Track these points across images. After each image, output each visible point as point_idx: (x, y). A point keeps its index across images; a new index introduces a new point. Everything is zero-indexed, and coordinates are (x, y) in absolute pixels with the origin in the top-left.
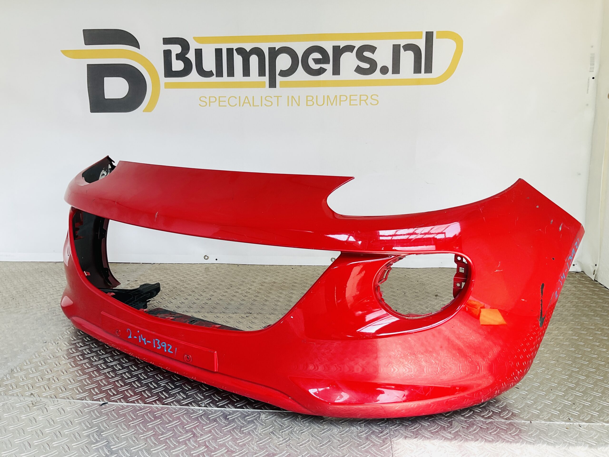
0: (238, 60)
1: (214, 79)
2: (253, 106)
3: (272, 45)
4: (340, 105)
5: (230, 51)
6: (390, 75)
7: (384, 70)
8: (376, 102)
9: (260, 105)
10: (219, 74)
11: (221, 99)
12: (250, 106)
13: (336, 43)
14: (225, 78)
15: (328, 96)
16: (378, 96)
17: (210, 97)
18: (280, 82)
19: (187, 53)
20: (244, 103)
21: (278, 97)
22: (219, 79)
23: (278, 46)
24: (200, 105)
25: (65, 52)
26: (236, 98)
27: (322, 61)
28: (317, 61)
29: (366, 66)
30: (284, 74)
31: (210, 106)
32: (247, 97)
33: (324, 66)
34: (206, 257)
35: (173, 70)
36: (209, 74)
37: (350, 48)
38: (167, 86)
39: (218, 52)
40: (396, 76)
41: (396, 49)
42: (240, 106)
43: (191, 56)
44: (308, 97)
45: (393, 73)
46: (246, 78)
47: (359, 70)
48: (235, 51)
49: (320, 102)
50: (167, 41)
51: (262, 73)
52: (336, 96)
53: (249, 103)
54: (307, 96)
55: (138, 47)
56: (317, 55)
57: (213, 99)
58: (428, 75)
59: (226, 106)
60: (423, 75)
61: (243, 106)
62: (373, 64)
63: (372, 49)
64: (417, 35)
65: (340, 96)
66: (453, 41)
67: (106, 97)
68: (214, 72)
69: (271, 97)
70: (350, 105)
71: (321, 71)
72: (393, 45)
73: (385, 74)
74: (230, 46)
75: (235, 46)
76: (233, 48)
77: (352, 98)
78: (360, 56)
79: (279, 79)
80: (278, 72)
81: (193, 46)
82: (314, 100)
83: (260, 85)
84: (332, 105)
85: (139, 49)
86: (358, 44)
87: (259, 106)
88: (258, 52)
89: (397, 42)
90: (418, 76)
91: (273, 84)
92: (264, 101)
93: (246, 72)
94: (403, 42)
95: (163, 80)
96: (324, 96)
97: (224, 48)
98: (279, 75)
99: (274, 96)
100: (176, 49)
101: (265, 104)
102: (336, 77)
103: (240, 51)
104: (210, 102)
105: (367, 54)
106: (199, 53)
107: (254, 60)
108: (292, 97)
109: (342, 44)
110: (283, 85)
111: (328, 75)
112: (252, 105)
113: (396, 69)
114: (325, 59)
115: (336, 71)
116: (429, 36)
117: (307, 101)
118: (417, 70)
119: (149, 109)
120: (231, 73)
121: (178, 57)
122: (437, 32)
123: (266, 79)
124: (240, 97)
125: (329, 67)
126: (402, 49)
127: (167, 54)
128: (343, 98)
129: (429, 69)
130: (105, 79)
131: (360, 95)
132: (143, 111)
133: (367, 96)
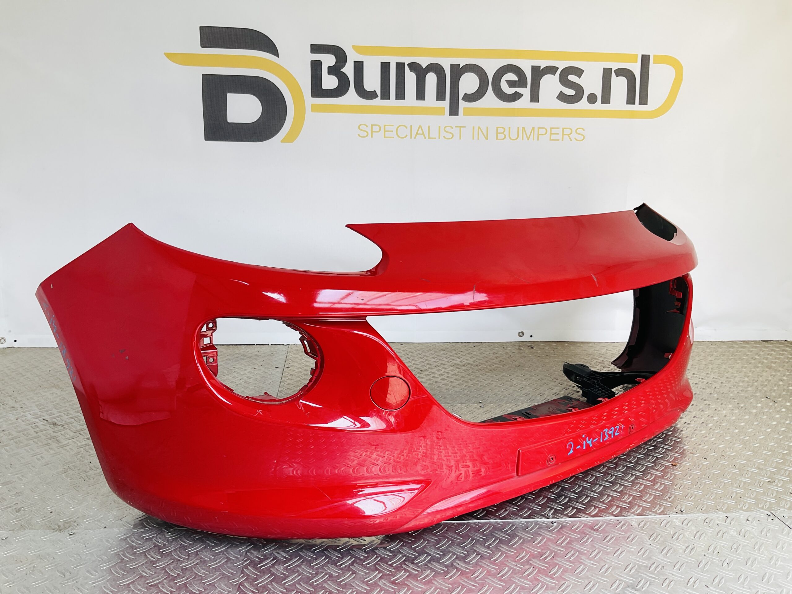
0: (411, 78)
1: (378, 102)
2: (429, 138)
3: (455, 61)
4: (538, 140)
5: (400, 67)
6: (598, 105)
7: (592, 99)
8: (582, 138)
9: (438, 137)
10: (385, 95)
11: (387, 128)
12: (425, 138)
13: (536, 63)
14: (393, 101)
15: (523, 128)
16: (584, 130)
17: (372, 125)
18: (464, 108)
19: (343, 66)
20: (417, 134)
21: (461, 127)
22: (385, 102)
23: (462, 62)
24: (359, 135)
25: (170, 56)
26: (407, 128)
27: (517, 84)
28: (511, 84)
29: (570, 92)
30: (469, 98)
31: (372, 137)
32: (420, 126)
33: (520, 90)
35: (324, 87)
36: (371, 95)
37: (552, 70)
38: (315, 109)
39: (385, 67)
40: (606, 106)
41: (607, 73)
42: (411, 138)
43: (349, 70)
44: (499, 129)
45: (603, 102)
46: (421, 103)
47: (562, 97)
48: (407, 67)
49: (514, 135)
50: (315, 49)
51: (440, 96)
52: (533, 128)
53: (423, 134)
54: (497, 128)
55: (277, 55)
56: (512, 77)
57: (376, 129)
58: (643, 107)
59: (393, 137)
60: (637, 107)
61: (415, 138)
62: (579, 90)
63: (579, 72)
64: (631, 58)
65: (539, 128)
66: (671, 67)
67: (229, 121)
68: (379, 93)
69: (452, 128)
70: (551, 140)
71: (516, 97)
72: (604, 69)
73: (593, 104)
74: (401, 60)
75: (407, 60)
76: (404, 63)
77: (553, 131)
78: (564, 80)
79: (462, 104)
80: (461, 95)
81: (352, 57)
82: (507, 133)
84: (528, 139)
85: (278, 57)
86: (561, 65)
87: (436, 138)
88: (436, 68)
89: (608, 65)
90: (631, 107)
91: (454, 110)
92: (443, 133)
93: (421, 94)
94: (615, 66)
95: (310, 101)
96: (518, 128)
97: (393, 62)
98: (463, 99)
99: (456, 127)
100: (329, 60)
101: (444, 137)
102: (534, 105)
103: (414, 67)
104: (372, 132)
105: (572, 78)
106: (359, 67)
107: (431, 79)
108: (479, 128)
109: (543, 64)
110: (468, 112)
111: (524, 102)
112: (427, 137)
113: (606, 99)
114: (521, 82)
115: (535, 97)
116: (645, 60)
117: (497, 133)
118: (631, 100)
119: (289, 139)
120: (400, 95)
121: (332, 71)
122: (654, 56)
123: (446, 104)
124: (411, 126)
125: (526, 92)
126: (613, 74)
127: (316, 66)
128: (542, 131)
129: (644, 100)
130: (229, 95)
131: (563, 129)
132: (281, 142)
133: (571, 130)
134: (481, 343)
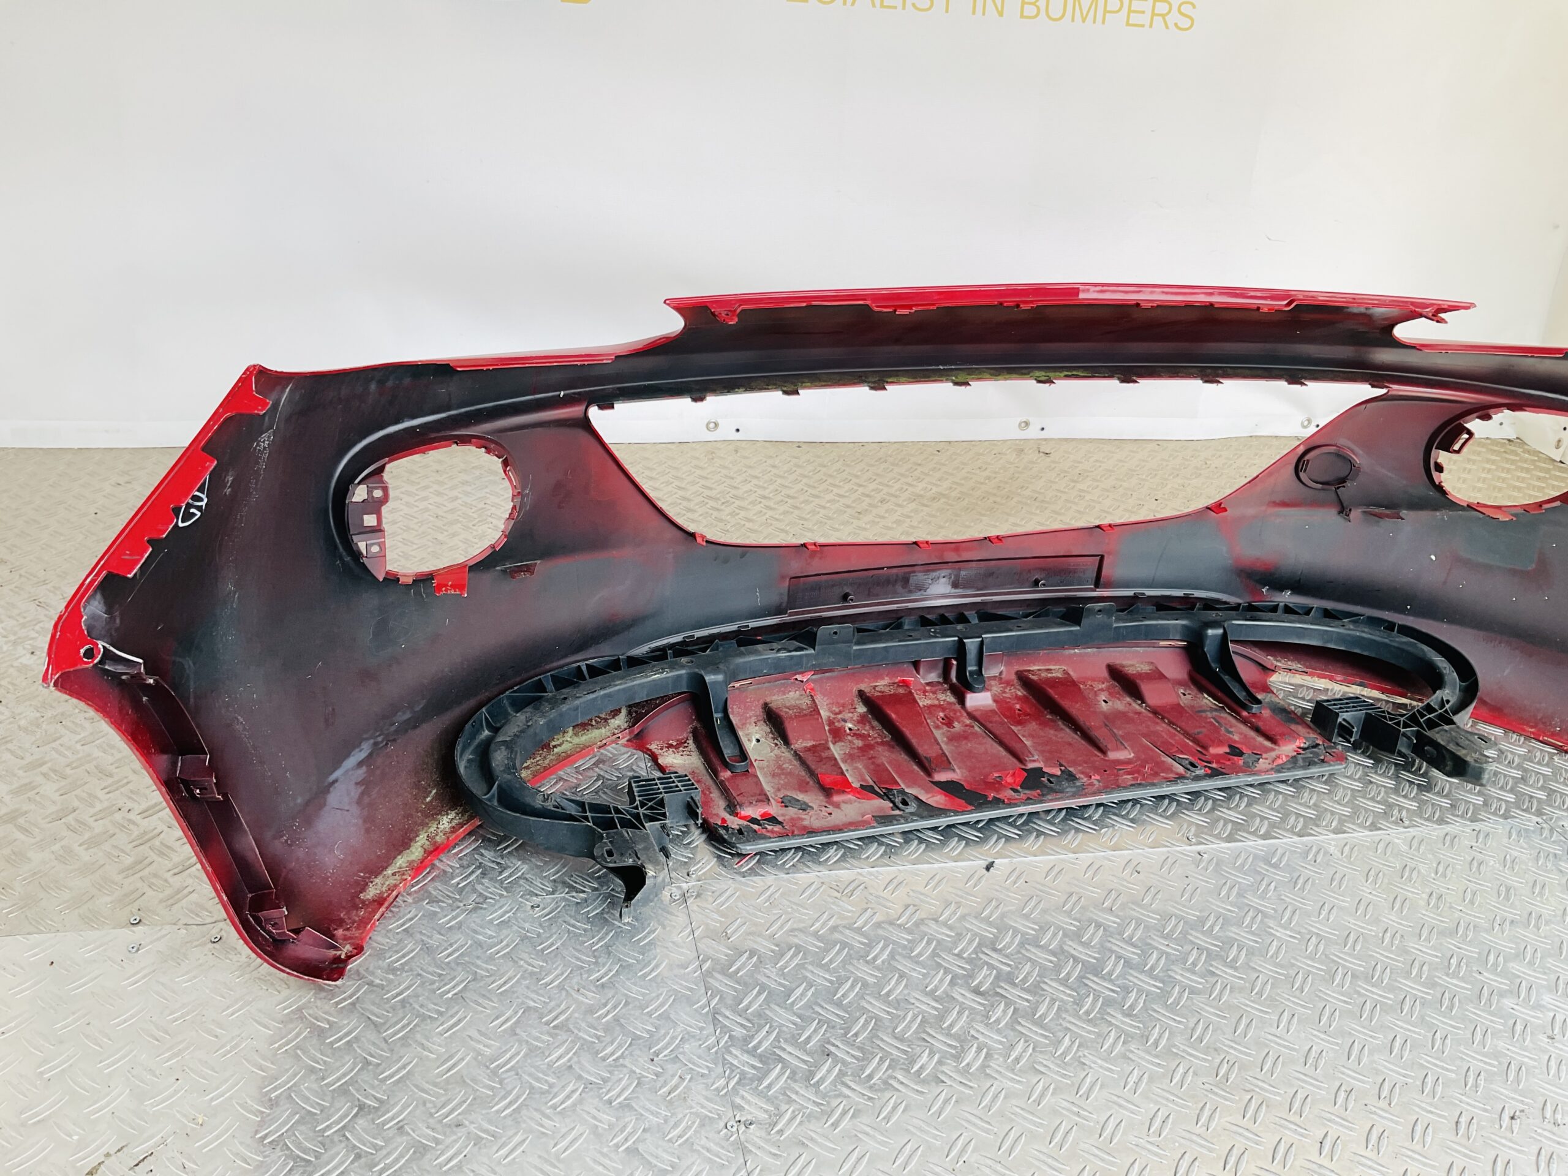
134: (950, 442)
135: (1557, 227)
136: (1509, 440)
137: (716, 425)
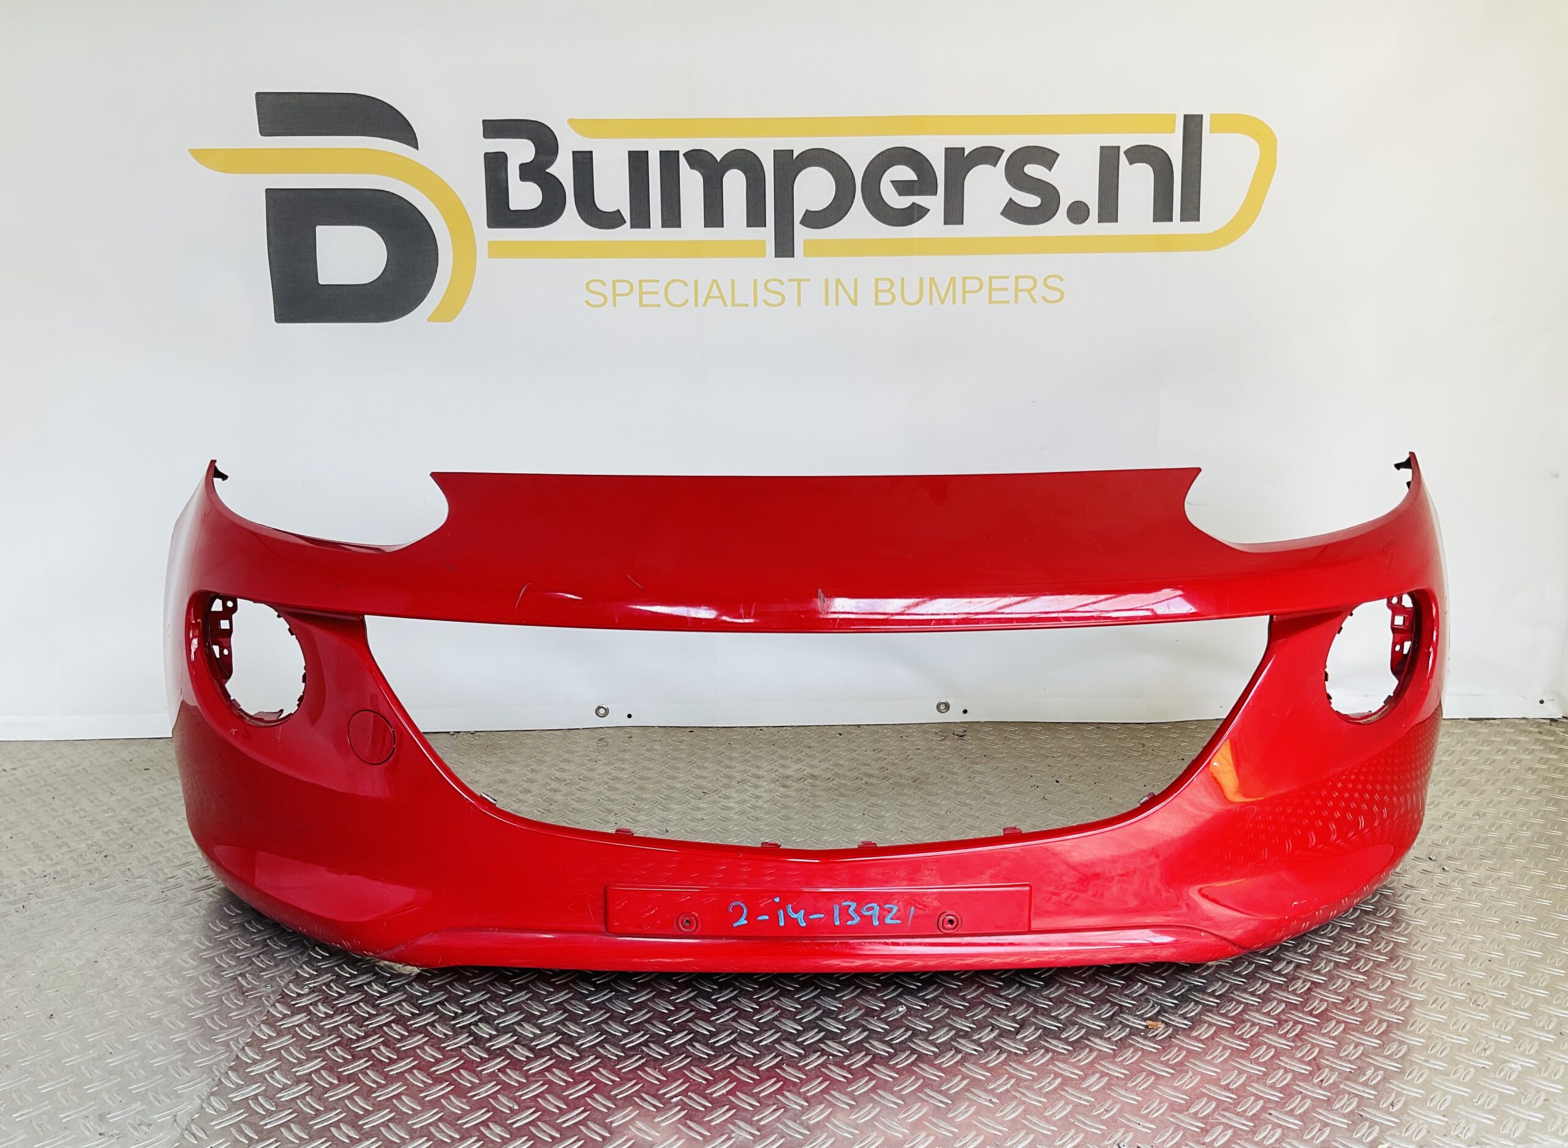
0: (691, 182)
1: (625, 233)
2: (734, 304)
3: (783, 144)
4: (964, 303)
5: (669, 159)
6: (1092, 225)
7: (1078, 212)
8: (1059, 296)
9: (751, 302)
10: (641, 219)
11: (646, 287)
12: (726, 305)
13: (955, 142)
14: (656, 230)
15: (932, 280)
16: (1061, 280)
17: (614, 282)
18: (805, 241)
19: (550, 163)
20: (708, 297)
21: (799, 281)
22: (640, 233)
23: (798, 146)
24: (587, 302)
25: (200, 155)
26: (686, 285)
27: (916, 186)
28: (904, 188)
29: (1031, 201)
30: (814, 220)
31: (615, 305)
32: (715, 281)
33: (921, 200)
34: (602, 711)
35: (513, 207)
36: (612, 220)
37: (989, 155)
38: (497, 250)
39: (638, 161)
40: (1108, 228)
41: (1109, 158)
42: (696, 305)
43: (562, 169)
44: (880, 282)
45: (1102, 219)
46: (714, 233)
47: (1013, 211)
48: (682, 160)
49: (912, 294)
50: (494, 128)
51: (755, 218)
52: (953, 279)
53: (722, 297)
54: (877, 280)
55: (416, 146)
56: (905, 173)
57: (622, 288)
58: (1190, 227)
59: (659, 305)
60: (1176, 226)
61: (705, 305)
62: (1049, 195)
63: (1048, 158)
64: (1162, 123)
65: (964, 279)
66: (1252, 140)
67: (321, 281)
68: (626, 215)
69: (782, 283)
70: (990, 302)
71: (914, 214)
72: (1102, 148)
73: (1081, 223)
74: (670, 145)
75: (683, 145)
76: (678, 152)
77: (996, 284)
78: (1016, 176)
79: (802, 234)
80: (798, 216)
81: (568, 143)
82: (896, 290)
83: (753, 250)
84: (943, 302)
85: (417, 148)
86: (1010, 144)
87: (747, 305)
88: (745, 161)
89: (1110, 141)
90: (1163, 227)
91: (784, 247)
92: (762, 294)
93: (714, 215)
94: (1125, 142)
95: (485, 235)
96: (921, 279)
97: (654, 149)
98: (802, 223)
99: (789, 280)
100: (521, 151)
101: (765, 302)
102: (954, 230)
103: (698, 158)
104: (615, 295)
105: (1033, 170)
106: (583, 162)
107: (734, 183)
108: (838, 281)
109: (970, 143)
110: (813, 249)
111: (932, 225)
112: (729, 303)
113: (1109, 211)
114: (925, 183)
115: (954, 214)
116: (1193, 126)
117: (877, 291)
118: (1163, 212)
119: (445, 314)
120: (672, 217)
121: (528, 172)
122: (1213, 117)
123: (767, 234)
124: (696, 281)
125: (935, 203)
126: (1123, 158)
127: (495, 164)
128: (972, 285)
129: (1191, 212)
130: (320, 230)
131: (1017, 278)
132: (429, 320)
133: (1035, 281)
134: (859, 726)
135: (1557, 476)
136: (1552, 720)
137: (607, 711)
